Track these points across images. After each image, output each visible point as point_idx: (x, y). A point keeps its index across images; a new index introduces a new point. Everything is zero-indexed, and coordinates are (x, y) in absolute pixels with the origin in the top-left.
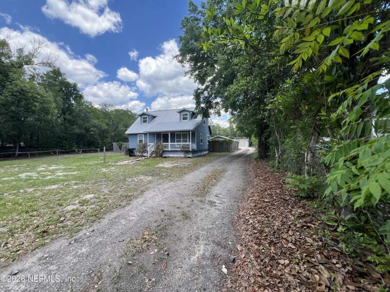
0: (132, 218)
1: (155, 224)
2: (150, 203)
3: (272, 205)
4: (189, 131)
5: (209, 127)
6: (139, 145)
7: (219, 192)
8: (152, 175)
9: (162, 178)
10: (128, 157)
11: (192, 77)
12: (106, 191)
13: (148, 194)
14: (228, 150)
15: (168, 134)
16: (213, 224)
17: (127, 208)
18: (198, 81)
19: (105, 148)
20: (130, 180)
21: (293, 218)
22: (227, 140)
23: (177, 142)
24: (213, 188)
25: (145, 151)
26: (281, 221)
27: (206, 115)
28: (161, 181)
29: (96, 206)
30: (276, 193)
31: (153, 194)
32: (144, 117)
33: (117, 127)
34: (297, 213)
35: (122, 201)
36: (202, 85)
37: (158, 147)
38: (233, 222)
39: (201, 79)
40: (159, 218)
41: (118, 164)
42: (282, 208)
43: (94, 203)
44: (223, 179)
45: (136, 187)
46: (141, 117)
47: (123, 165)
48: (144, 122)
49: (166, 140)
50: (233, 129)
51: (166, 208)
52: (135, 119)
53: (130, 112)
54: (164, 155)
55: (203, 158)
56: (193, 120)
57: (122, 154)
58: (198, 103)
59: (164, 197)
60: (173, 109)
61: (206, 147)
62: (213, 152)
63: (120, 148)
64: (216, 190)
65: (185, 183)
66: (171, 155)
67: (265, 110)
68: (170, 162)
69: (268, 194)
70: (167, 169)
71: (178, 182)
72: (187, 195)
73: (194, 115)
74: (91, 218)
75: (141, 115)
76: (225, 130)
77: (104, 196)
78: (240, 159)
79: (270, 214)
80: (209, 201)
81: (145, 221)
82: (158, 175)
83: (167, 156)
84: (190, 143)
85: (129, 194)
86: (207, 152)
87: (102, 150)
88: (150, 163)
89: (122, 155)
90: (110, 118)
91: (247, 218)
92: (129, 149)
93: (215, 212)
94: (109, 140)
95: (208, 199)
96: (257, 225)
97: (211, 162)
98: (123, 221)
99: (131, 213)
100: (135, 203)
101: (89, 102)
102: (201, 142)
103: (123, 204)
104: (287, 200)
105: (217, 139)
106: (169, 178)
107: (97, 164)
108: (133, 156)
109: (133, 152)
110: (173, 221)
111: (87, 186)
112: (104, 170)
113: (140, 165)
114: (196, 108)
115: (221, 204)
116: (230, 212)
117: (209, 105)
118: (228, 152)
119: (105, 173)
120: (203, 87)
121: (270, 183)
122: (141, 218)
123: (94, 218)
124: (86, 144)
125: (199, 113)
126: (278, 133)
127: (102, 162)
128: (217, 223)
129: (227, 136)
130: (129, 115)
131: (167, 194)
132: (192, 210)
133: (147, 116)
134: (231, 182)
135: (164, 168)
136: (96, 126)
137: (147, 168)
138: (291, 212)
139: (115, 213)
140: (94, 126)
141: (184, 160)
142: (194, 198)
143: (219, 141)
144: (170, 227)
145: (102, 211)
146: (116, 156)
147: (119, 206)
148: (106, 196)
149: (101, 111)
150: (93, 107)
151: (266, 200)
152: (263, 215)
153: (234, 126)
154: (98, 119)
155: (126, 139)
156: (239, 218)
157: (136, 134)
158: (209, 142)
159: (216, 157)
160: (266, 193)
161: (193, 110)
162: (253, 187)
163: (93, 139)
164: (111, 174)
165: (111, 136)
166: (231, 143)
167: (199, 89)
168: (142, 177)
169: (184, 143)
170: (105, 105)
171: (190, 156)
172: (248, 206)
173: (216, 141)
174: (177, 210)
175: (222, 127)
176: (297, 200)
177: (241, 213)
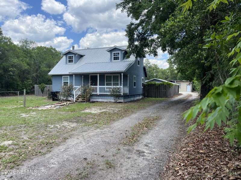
0: (53, 166)
1: (77, 172)
2: (73, 151)
3: (207, 157)
4: (120, 73)
5: (144, 69)
6: (64, 88)
7: (149, 142)
8: (77, 122)
9: (88, 124)
10: (51, 101)
11: (125, 10)
12: (25, 138)
13: (71, 142)
14: (166, 95)
15: (97, 76)
16: (138, 175)
17: (48, 156)
18: (131, 15)
19: (25, 91)
20: (52, 126)
21: (228, 170)
22: (165, 84)
23: (107, 85)
24: (144, 136)
25: (71, 95)
26: (214, 173)
27: (140, 54)
28: (86, 128)
29: (14, 152)
30: (215, 145)
31: (76, 141)
32: (70, 56)
33: (40, 67)
34: (234, 165)
35: (42, 148)
36: (137, 19)
37: (85, 90)
38: (160, 173)
39: (135, 12)
40: (81, 167)
41: (40, 109)
42: (218, 160)
43: (13, 150)
44: (156, 127)
45: (58, 134)
46: (66, 57)
47: (46, 110)
48: (69, 62)
49: (94, 83)
50: (173, 70)
51: (89, 157)
52: (60, 59)
53: (54, 49)
54: (91, 100)
55: (136, 103)
56: (125, 60)
57: (44, 97)
58: (131, 40)
59: (88, 145)
60: (104, 47)
61: (141, 91)
62: (148, 96)
63: (43, 91)
64: (147, 139)
65: (113, 131)
66: (100, 100)
67: (202, 50)
68: (98, 108)
69: (205, 145)
70: (95, 115)
71: (105, 130)
72: (114, 144)
73: (126, 55)
74: (9, 165)
75: (66, 54)
76: (163, 72)
77: (23, 142)
78: (179, 106)
79: (203, 165)
80: (137, 151)
81: (66, 169)
82: (84, 121)
83: (95, 100)
84: (122, 87)
85: (51, 141)
86: (141, 97)
87: (21, 94)
88: (76, 108)
89: (44, 99)
90: (31, 57)
91: (177, 169)
92: (52, 92)
93: (142, 162)
94: (30, 81)
95: (136, 148)
96: (186, 177)
97: (144, 108)
98: (43, 168)
99: (52, 161)
100: (56, 150)
101: (7, 39)
102: (135, 86)
103: (43, 151)
104: (225, 152)
105: (153, 83)
106: (96, 125)
107: (17, 109)
108: (57, 100)
109: (56, 96)
110: (96, 170)
111: (5, 132)
112: (24, 115)
113: (64, 111)
114: (129, 47)
115: (151, 154)
116: (159, 163)
117: (145, 43)
118: (165, 97)
119: (25, 118)
120: (138, 22)
121: (209, 133)
122: (62, 165)
123: (12, 165)
124: (4, 86)
125: (133, 52)
126: (221, 76)
127: (22, 106)
128: (143, 173)
129: (166, 79)
130: (53, 54)
131: (92, 142)
132: (117, 159)
133: (73, 55)
134: (164, 131)
135: (91, 114)
136: (15, 66)
137: (71, 114)
138: (227, 164)
139: (35, 161)
140: (13, 66)
141: (114, 105)
142: (121, 147)
143: (155, 84)
144: (92, 175)
145: (21, 158)
146: (37, 100)
147: (38, 154)
148: (26, 143)
149: (21, 48)
150: (12, 43)
151: (201, 151)
152: (195, 167)
153: (175, 67)
154: (18, 57)
155: (49, 81)
156: (168, 168)
157: (61, 76)
158: (143, 85)
159: (151, 103)
160: (203, 144)
161: (125, 48)
162: (188, 137)
163: (11, 80)
164: (32, 120)
165: (33, 77)
166: (170, 87)
167: (132, 24)
168: (66, 124)
169: (114, 87)
170: (26, 42)
171: (122, 101)
172: (180, 156)
173: (152, 84)
174: (101, 159)
175: (160, 68)
176: (236, 153)
177: (171, 164)
